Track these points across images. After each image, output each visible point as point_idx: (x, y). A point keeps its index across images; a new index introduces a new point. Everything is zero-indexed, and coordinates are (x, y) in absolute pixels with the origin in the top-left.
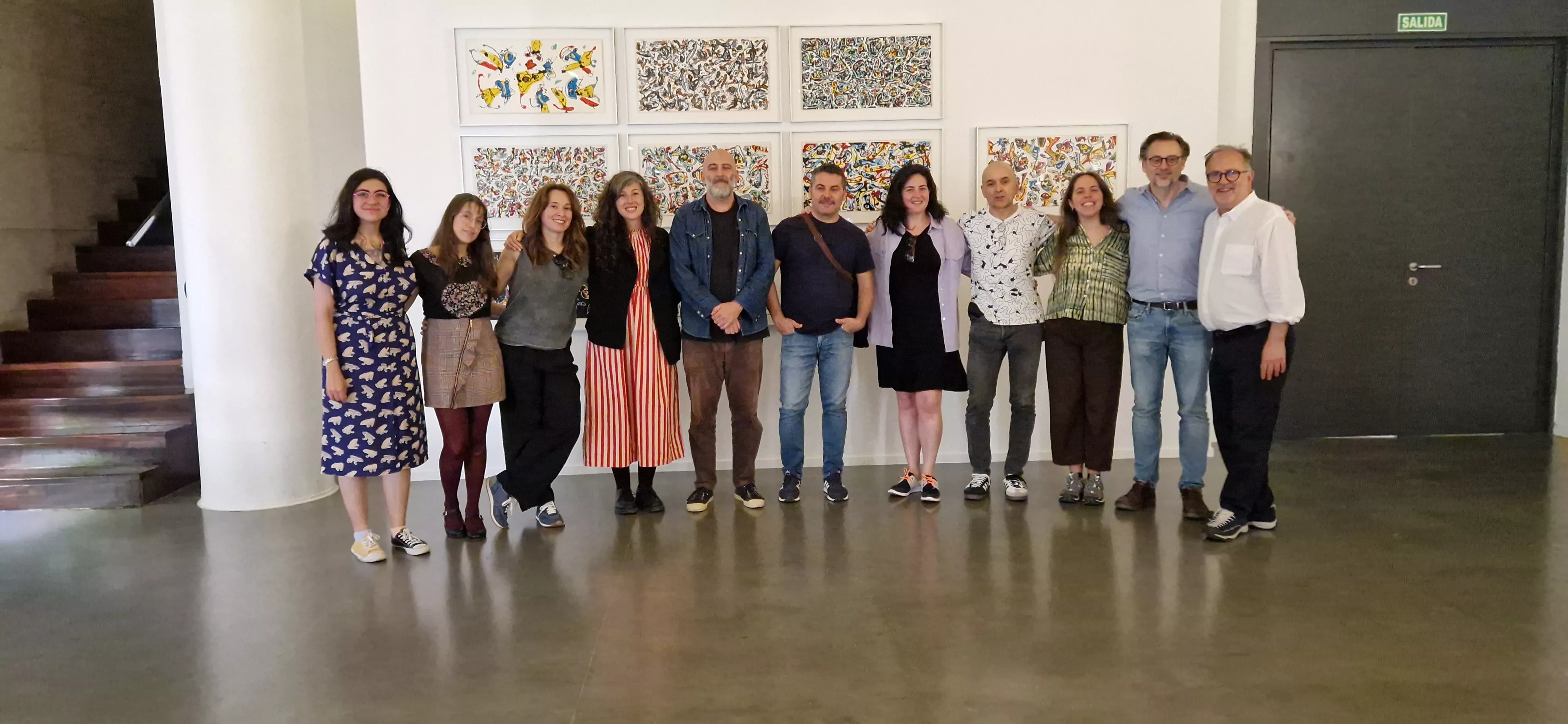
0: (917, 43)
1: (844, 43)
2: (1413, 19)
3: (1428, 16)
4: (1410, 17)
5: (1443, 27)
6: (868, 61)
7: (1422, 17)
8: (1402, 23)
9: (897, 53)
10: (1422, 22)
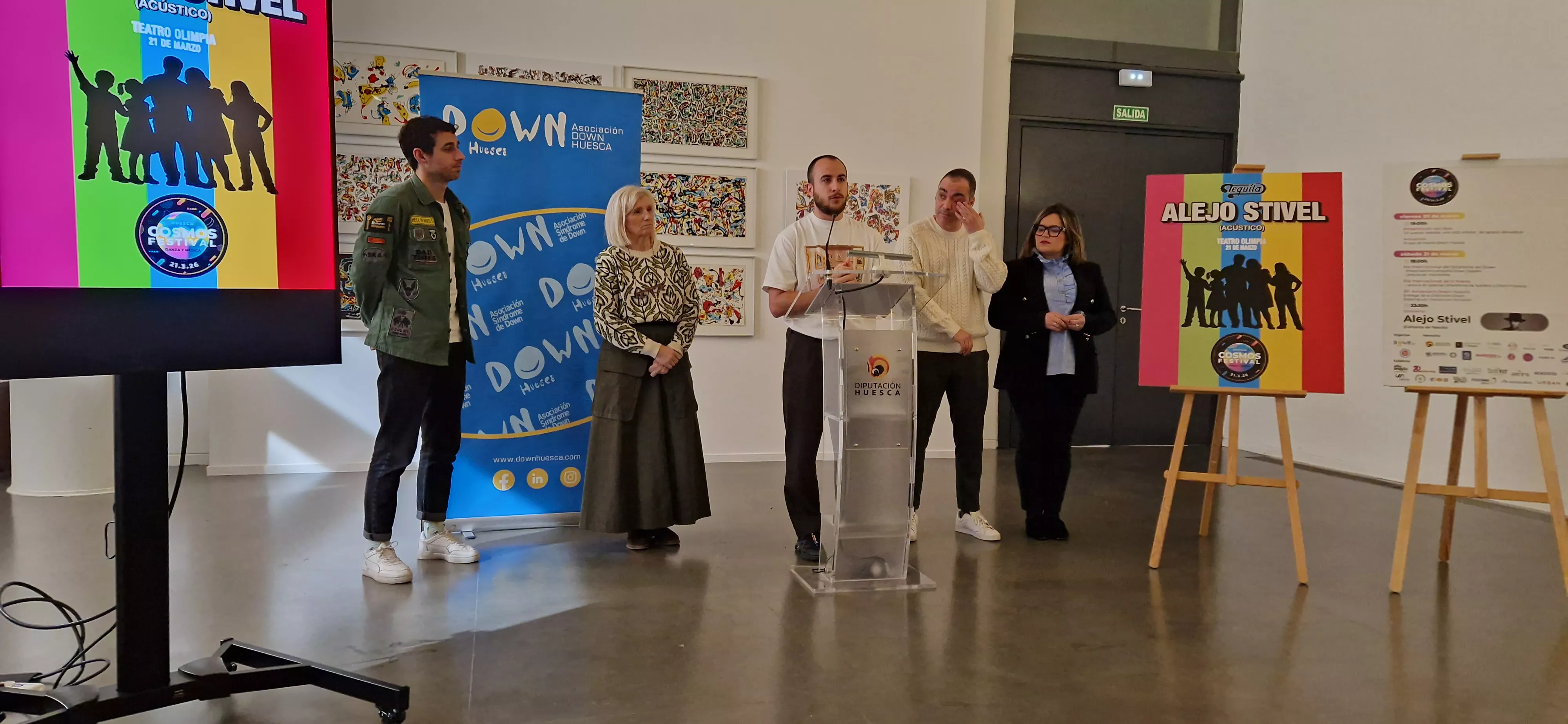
0: (735, 93)
1: (672, 86)
3: (1135, 109)
4: (1122, 109)
5: (1146, 119)
6: (693, 104)
7: (1131, 110)
8: (1116, 113)
9: (718, 99)
10: (1131, 114)
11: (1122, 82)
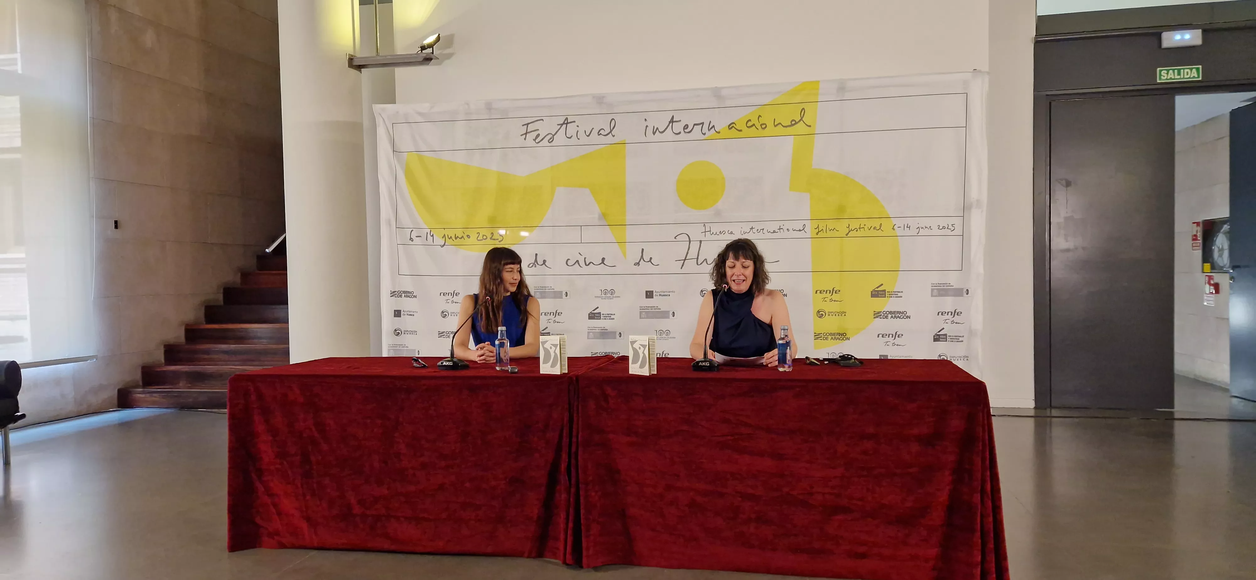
2: (1171, 71)
3: (1184, 69)
4: (1168, 71)
5: (1198, 77)
7: (1179, 71)
8: (1160, 75)
10: (1179, 74)
11: (1166, 44)
